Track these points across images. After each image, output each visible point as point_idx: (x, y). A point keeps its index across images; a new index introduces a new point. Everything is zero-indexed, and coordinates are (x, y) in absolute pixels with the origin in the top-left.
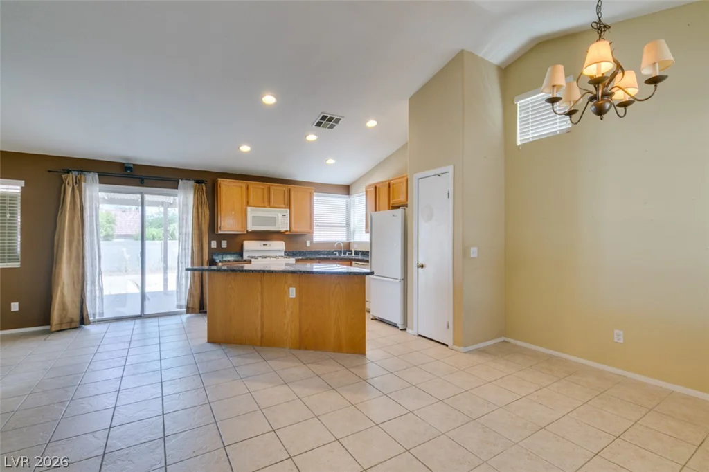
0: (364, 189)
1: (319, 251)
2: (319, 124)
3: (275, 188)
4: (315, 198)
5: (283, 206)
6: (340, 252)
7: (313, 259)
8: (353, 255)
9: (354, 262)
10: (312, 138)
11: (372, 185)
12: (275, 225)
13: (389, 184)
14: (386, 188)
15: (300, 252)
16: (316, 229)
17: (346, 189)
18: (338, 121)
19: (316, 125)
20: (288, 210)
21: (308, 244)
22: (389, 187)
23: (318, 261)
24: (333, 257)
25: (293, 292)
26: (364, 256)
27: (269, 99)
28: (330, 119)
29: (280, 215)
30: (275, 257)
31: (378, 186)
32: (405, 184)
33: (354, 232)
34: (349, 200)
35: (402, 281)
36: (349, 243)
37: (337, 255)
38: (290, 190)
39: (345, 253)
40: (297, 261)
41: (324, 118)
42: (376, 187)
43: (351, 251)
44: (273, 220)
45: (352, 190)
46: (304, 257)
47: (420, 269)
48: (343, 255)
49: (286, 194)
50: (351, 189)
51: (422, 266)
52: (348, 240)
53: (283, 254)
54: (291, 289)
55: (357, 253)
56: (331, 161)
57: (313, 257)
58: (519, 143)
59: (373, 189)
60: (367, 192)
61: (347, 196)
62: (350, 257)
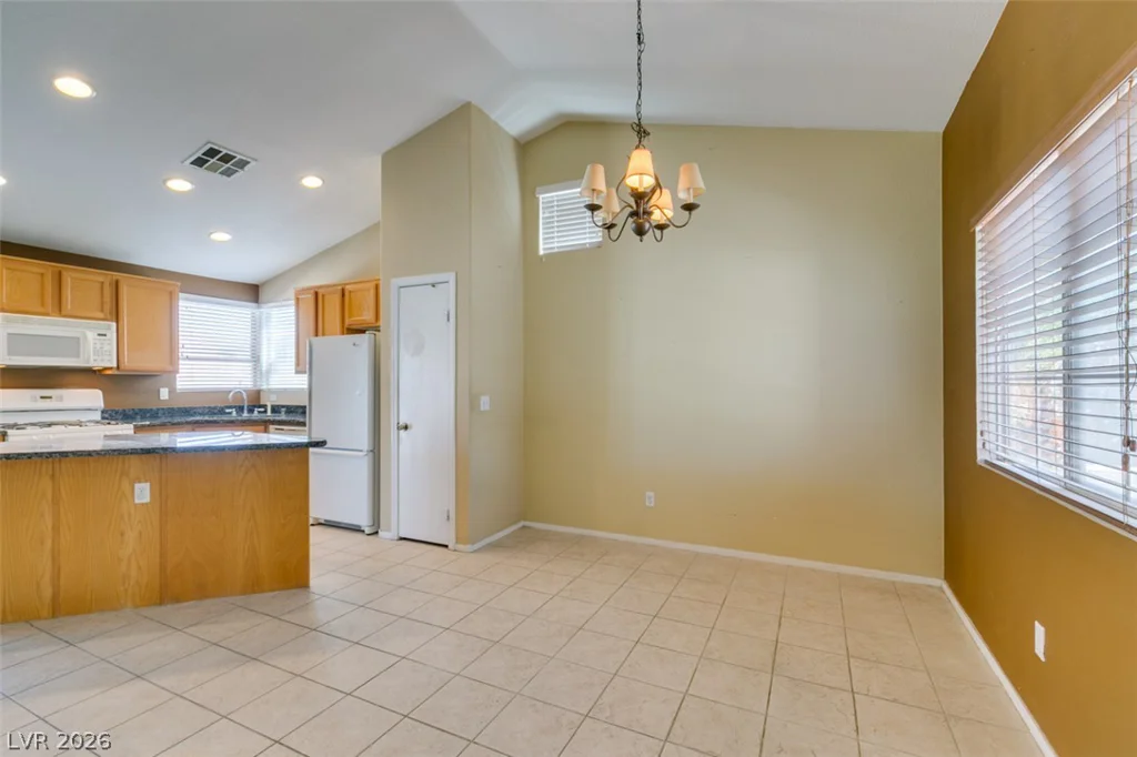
0: (293, 297)
1: (192, 408)
2: (199, 162)
3: (71, 274)
4: (182, 303)
5: (101, 315)
6: (240, 409)
7: (179, 424)
8: (269, 413)
9: (272, 427)
10: (179, 185)
11: (309, 289)
12: (78, 356)
13: (343, 290)
14: (337, 298)
15: (140, 410)
16: (183, 366)
17: (253, 292)
18: (242, 164)
19: (192, 163)
20: (114, 324)
21: (164, 394)
22: (343, 295)
23: (190, 427)
24: (225, 418)
25: (143, 493)
26: (295, 414)
27: (73, 86)
28: (227, 158)
29: (91, 335)
30: (80, 424)
31: (321, 291)
32: (372, 292)
33: (268, 372)
34: (257, 312)
35: (371, 454)
36: (258, 393)
37: (234, 414)
38: (117, 282)
39: (251, 411)
40: (137, 429)
41: (212, 153)
42: (316, 294)
43: (265, 406)
44: (74, 345)
45: (263, 295)
46: (157, 422)
47: (402, 432)
48: (245, 414)
49: (108, 291)
50: (260, 290)
51: (406, 428)
52: (255, 386)
53: (98, 416)
54: (137, 486)
55: (275, 409)
56: (221, 236)
57: (177, 420)
58: (541, 252)
59: (310, 297)
60: (298, 299)
61: (254, 305)
62: (263, 417)
